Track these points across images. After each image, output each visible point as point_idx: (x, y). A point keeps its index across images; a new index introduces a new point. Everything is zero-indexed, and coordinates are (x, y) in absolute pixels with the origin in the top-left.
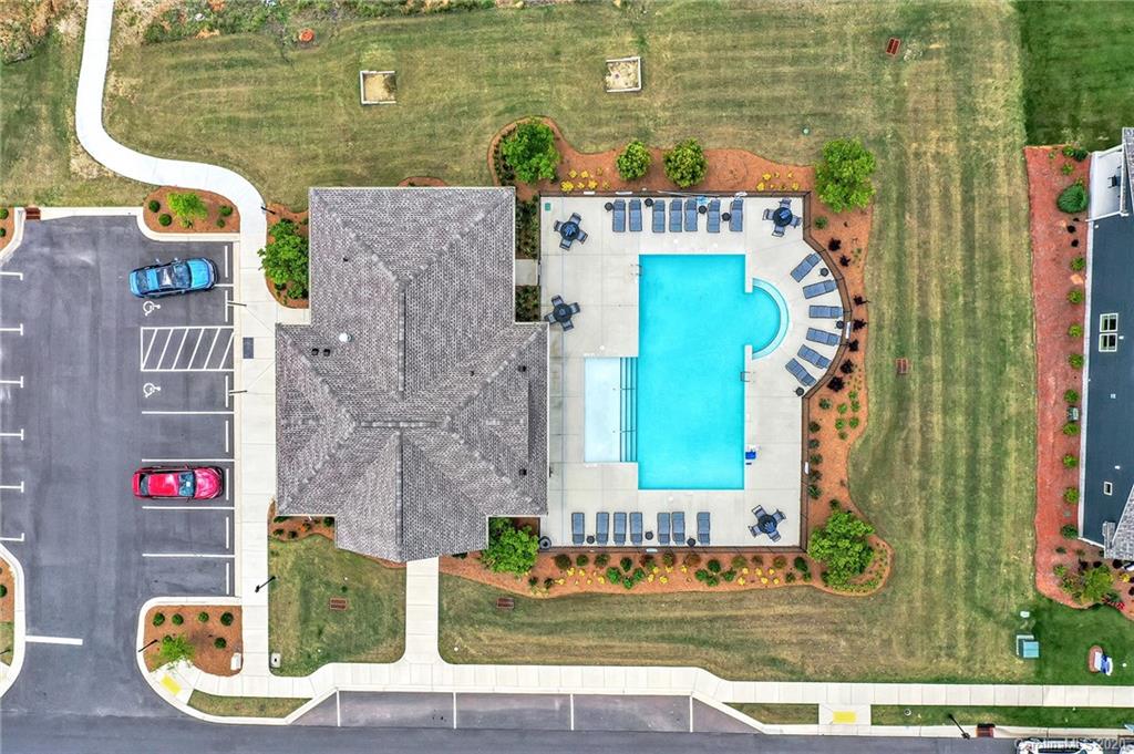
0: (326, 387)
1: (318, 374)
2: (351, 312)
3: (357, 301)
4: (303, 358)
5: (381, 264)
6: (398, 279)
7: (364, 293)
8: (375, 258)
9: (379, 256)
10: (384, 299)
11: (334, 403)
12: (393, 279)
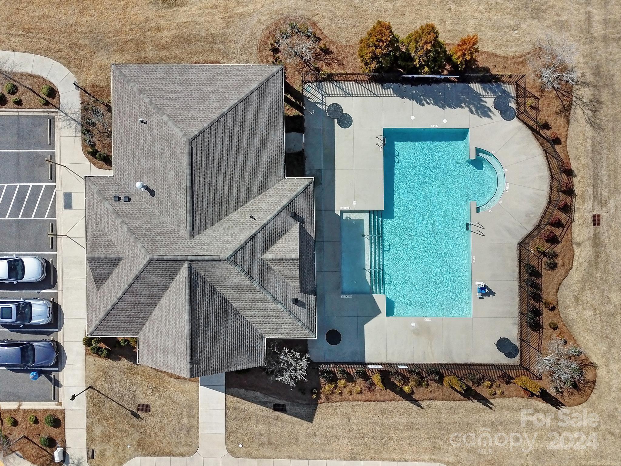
0: (125, 228)
1: (119, 216)
2: (146, 164)
3: (151, 155)
4: (106, 203)
5: (170, 123)
6: (185, 135)
7: (158, 148)
8: (165, 118)
9: (169, 117)
10: (174, 151)
11: (132, 240)
12: (181, 134)
